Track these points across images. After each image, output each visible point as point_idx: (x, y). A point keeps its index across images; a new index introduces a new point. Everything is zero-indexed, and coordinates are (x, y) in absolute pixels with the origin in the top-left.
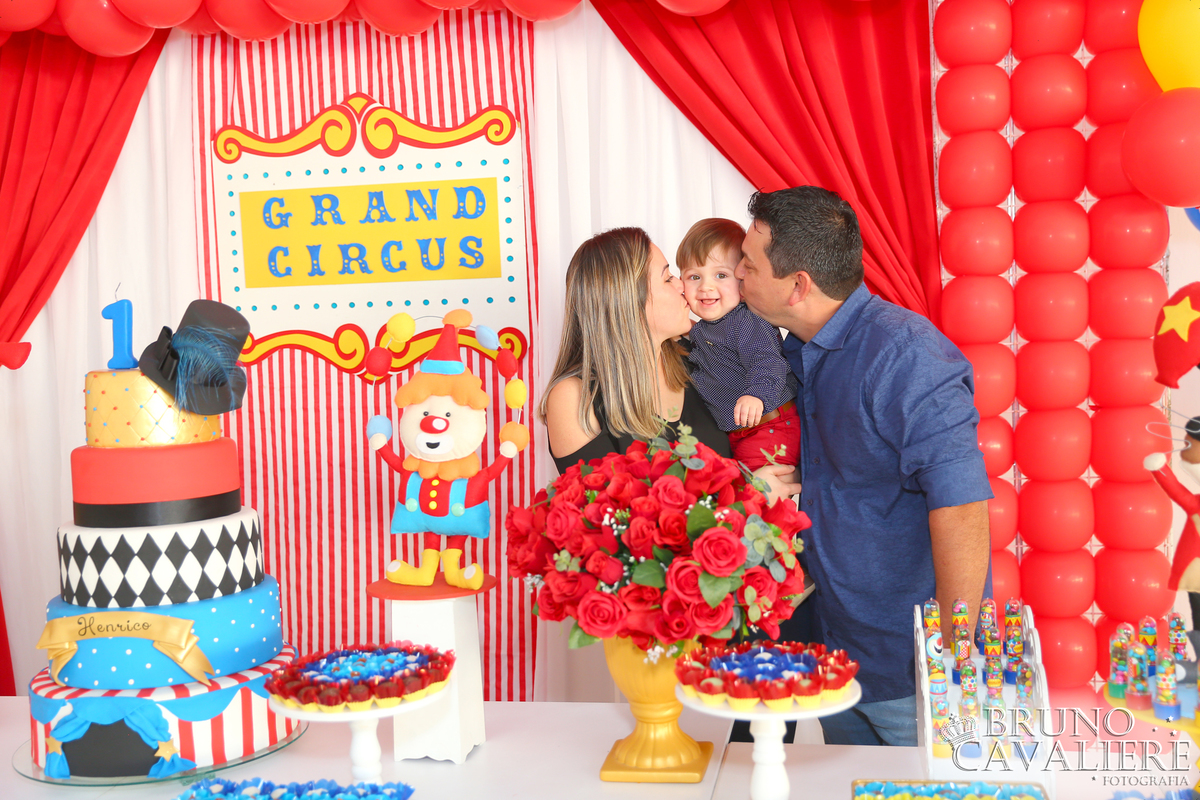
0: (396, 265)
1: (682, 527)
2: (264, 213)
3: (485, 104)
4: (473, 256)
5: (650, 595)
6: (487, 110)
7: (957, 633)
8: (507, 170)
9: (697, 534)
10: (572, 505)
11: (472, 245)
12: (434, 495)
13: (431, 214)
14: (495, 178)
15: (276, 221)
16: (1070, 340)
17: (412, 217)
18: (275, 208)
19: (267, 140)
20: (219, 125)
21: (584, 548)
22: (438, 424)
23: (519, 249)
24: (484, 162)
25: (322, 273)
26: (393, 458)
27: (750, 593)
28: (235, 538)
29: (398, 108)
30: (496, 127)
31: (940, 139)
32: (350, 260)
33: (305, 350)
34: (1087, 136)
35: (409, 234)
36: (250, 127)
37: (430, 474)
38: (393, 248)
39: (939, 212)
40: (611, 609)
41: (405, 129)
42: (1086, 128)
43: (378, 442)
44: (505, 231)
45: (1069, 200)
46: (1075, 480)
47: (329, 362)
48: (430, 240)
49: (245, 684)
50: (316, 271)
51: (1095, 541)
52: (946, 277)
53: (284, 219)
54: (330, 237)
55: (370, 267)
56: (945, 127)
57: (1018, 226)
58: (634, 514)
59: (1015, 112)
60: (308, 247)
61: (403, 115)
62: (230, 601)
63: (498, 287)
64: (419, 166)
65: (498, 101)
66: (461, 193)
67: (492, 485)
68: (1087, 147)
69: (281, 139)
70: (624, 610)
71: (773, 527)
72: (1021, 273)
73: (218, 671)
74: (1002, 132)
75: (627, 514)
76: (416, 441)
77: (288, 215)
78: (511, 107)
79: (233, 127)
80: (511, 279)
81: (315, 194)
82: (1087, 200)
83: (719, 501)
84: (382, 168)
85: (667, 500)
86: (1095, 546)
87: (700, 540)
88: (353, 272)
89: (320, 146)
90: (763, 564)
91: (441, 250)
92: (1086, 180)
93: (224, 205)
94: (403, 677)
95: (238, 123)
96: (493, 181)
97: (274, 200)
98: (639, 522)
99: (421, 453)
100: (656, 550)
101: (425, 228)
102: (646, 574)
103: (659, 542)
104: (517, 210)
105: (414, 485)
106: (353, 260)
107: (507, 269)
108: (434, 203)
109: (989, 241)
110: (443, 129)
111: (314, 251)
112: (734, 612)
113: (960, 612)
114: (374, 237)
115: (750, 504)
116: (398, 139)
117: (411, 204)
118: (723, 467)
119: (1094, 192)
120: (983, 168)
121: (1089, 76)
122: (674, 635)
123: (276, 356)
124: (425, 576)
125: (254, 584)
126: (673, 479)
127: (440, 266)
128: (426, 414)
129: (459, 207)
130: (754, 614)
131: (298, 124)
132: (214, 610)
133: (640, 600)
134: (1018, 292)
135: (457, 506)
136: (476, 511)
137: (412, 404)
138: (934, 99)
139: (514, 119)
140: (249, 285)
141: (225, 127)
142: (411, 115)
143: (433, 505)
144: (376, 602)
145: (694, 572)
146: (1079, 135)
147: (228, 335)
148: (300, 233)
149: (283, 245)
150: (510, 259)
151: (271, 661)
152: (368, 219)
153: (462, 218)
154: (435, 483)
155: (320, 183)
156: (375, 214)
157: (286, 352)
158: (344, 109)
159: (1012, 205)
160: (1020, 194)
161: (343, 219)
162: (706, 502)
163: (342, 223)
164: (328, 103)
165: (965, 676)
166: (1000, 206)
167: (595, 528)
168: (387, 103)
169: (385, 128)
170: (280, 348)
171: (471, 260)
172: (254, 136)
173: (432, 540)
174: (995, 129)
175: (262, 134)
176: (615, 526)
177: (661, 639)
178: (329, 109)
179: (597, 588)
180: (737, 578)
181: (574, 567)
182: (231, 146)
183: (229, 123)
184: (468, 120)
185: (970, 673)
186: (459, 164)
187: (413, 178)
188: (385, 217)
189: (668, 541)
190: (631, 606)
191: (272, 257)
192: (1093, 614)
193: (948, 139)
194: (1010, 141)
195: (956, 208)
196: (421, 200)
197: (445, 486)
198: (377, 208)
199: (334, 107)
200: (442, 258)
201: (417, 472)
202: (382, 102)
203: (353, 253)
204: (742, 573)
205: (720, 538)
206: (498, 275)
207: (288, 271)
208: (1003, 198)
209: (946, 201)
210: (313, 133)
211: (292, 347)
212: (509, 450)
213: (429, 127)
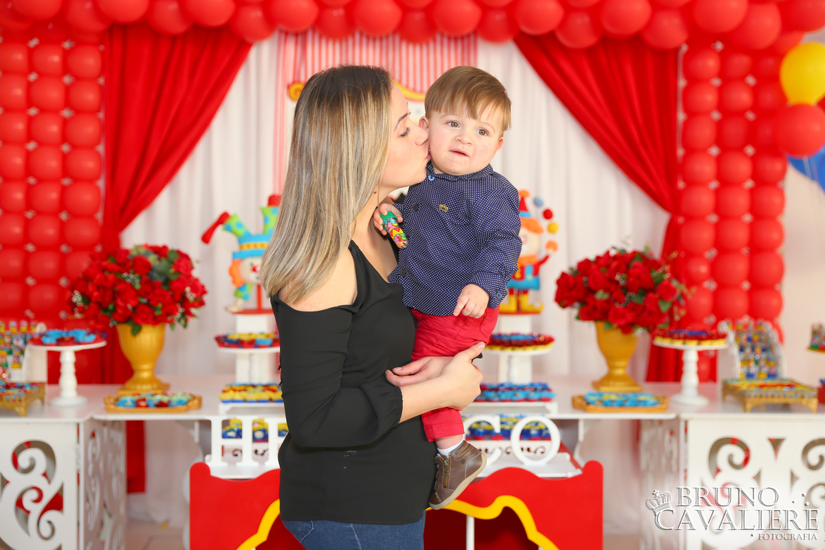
1: (651, 281)
5: (639, 307)
9: (658, 283)
16: (740, 218)
21: (610, 289)
34: (752, 120)
42: (751, 116)
46: (740, 286)
52: (681, 185)
56: (684, 110)
57: (718, 160)
58: (629, 276)
59: (719, 107)
68: (751, 125)
72: (718, 184)
74: (711, 115)
75: (625, 276)
79: (298, 81)
87: (660, 286)
109: (705, 167)
119: (753, 147)
121: (755, 91)
126: (638, 263)
134: (716, 193)
135: (529, 276)
145: (657, 299)
146: (748, 119)
159: (714, 151)
160: (718, 147)
166: (708, 151)
174: (708, 113)
180: (671, 302)
183: (296, 79)
193: (685, 117)
194: (715, 120)
195: (687, 150)
208: (709, 148)
209: (683, 147)
213: (414, 90)
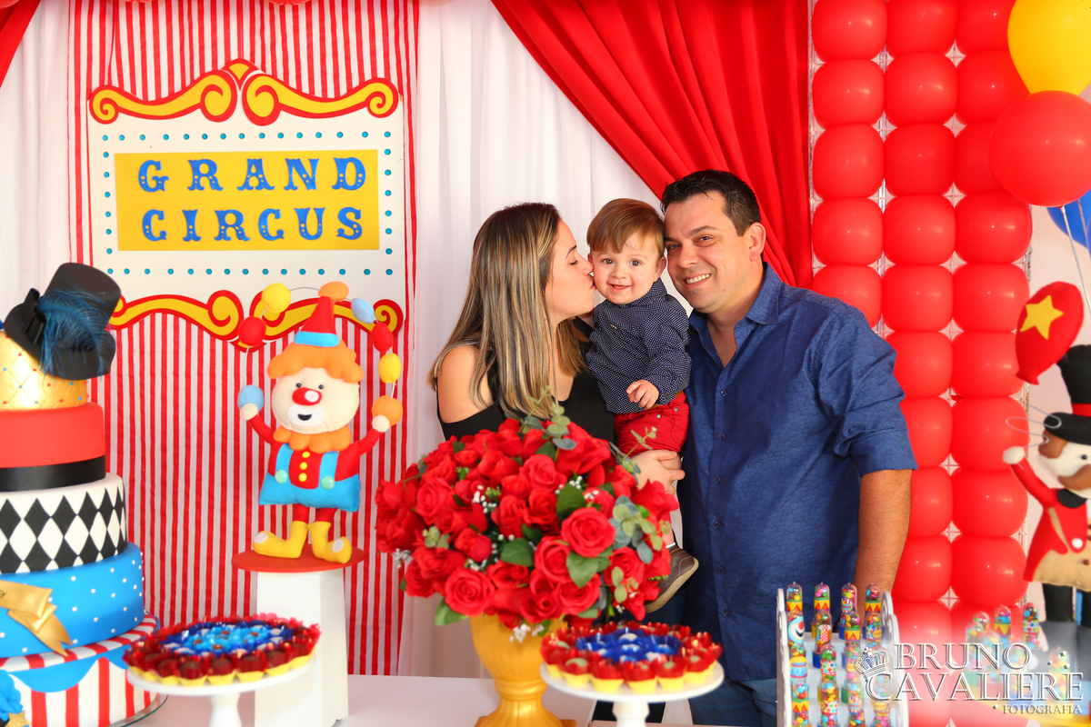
0: (273, 233)
1: (552, 507)
2: (140, 176)
3: (368, 76)
4: (352, 228)
5: (518, 573)
6: (370, 82)
7: (819, 617)
8: (388, 143)
9: (567, 514)
10: (442, 482)
11: (351, 216)
12: (305, 466)
13: (311, 183)
14: (377, 151)
15: (152, 184)
16: (935, 331)
17: (291, 186)
18: (151, 171)
19: (145, 102)
20: (96, 84)
21: (454, 525)
22: (310, 396)
23: (398, 222)
24: (365, 134)
25: (197, 239)
26: (264, 428)
27: (617, 574)
28: (98, 506)
29: (280, 76)
30: (378, 100)
31: (816, 130)
32: (227, 226)
33: (177, 315)
34: (956, 133)
35: (287, 203)
36: (127, 88)
37: (301, 445)
38: (271, 216)
39: (812, 201)
40: (478, 586)
41: (287, 97)
42: (955, 126)
43: (249, 412)
44: (384, 203)
45: (937, 195)
46: (936, 468)
47: (202, 328)
48: (308, 210)
49: (103, 655)
50: (192, 236)
51: (952, 527)
52: (817, 265)
53: (161, 183)
54: (207, 203)
55: (247, 234)
56: (821, 119)
57: (888, 219)
58: (504, 492)
59: (889, 106)
60: (184, 212)
61: (285, 83)
62: (92, 571)
63: (377, 260)
64: (300, 135)
65: (381, 74)
66: (341, 164)
67: (363, 458)
68: (957, 144)
69: (159, 101)
70: (492, 588)
71: (642, 509)
72: (889, 264)
73: (75, 641)
74: (875, 126)
75: (497, 493)
76: (288, 413)
77: (165, 178)
78: (394, 80)
79: (110, 87)
80: (389, 251)
81: (193, 159)
82: (955, 195)
83: (588, 483)
84: (262, 136)
85: (538, 479)
86: (952, 532)
87: (569, 521)
88: (229, 239)
89: (199, 111)
90: (630, 545)
91: (320, 220)
92: (954, 174)
93: (98, 166)
94: (267, 650)
95: (115, 83)
96: (375, 152)
97: (151, 162)
98: (509, 500)
99: (292, 425)
100: (525, 529)
101: (304, 197)
102: (514, 553)
103: (528, 521)
104: (397, 183)
105: (284, 456)
106: (230, 227)
107: (385, 241)
108: (314, 173)
109: (860, 232)
110: (324, 99)
111: (190, 216)
112: (600, 592)
113: (822, 596)
114: (251, 204)
115: (619, 486)
116: (279, 107)
117: (290, 173)
118: (594, 448)
119: (961, 188)
120: (856, 160)
121: (960, 76)
122: (541, 614)
123: (147, 320)
124: (293, 549)
125: (116, 553)
126: (543, 459)
127: (318, 236)
128: (298, 385)
129: (339, 178)
130: (621, 595)
131: (178, 87)
132: (73, 579)
133: (508, 579)
134: (886, 281)
135: (327, 479)
136: (346, 484)
137: (285, 375)
138: (810, 90)
139: (397, 93)
140: (121, 248)
141: (102, 87)
142: (293, 84)
143: (303, 477)
144: (241, 573)
145: (562, 552)
146: (949, 132)
147: (98, 299)
148: (176, 198)
149: (160, 209)
150: (389, 231)
151: (131, 631)
152: (246, 186)
153: (341, 189)
154: (306, 455)
155: (198, 148)
156: (254, 182)
157: (159, 316)
158: (225, 74)
159: (882, 197)
160: (890, 188)
161: (221, 184)
162: (576, 483)
163: (219, 189)
164: (208, 68)
165: (825, 660)
166: (871, 198)
167: (464, 504)
168: (269, 71)
169: (266, 96)
170: (153, 312)
171: (349, 231)
172: (132, 97)
173: (301, 512)
174: (869, 122)
175: (139, 95)
176: (485, 504)
177: (528, 618)
178: (210, 74)
179: (466, 565)
180: (605, 558)
181: (443, 544)
182: (107, 107)
183: (106, 83)
184: (351, 91)
185: (830, 657)
186: (340, 135)
187: (292, 147)
188: (263, 185)
189: (538, 520)
190: (499, 584)
191: (147, 220)
192: (949, 598)
193: (823, 130)
194: (883, 135)
195: (828, 197)
196: (301, 170)
197: (316, 459)
198: (256, 175)
199: (215, 72)
200: (320, 228)
201: (288, 444)
202: (263, 69)
203: (230, 219)
204: (610, 553)
205: (589, 519)
206: (376, 246)
207: (163, 235)
208: (874, 190)
209: (819, 192)
210: (193, 97)
211: (165, 312)
212: (382, 424)
213: (311, 96)
